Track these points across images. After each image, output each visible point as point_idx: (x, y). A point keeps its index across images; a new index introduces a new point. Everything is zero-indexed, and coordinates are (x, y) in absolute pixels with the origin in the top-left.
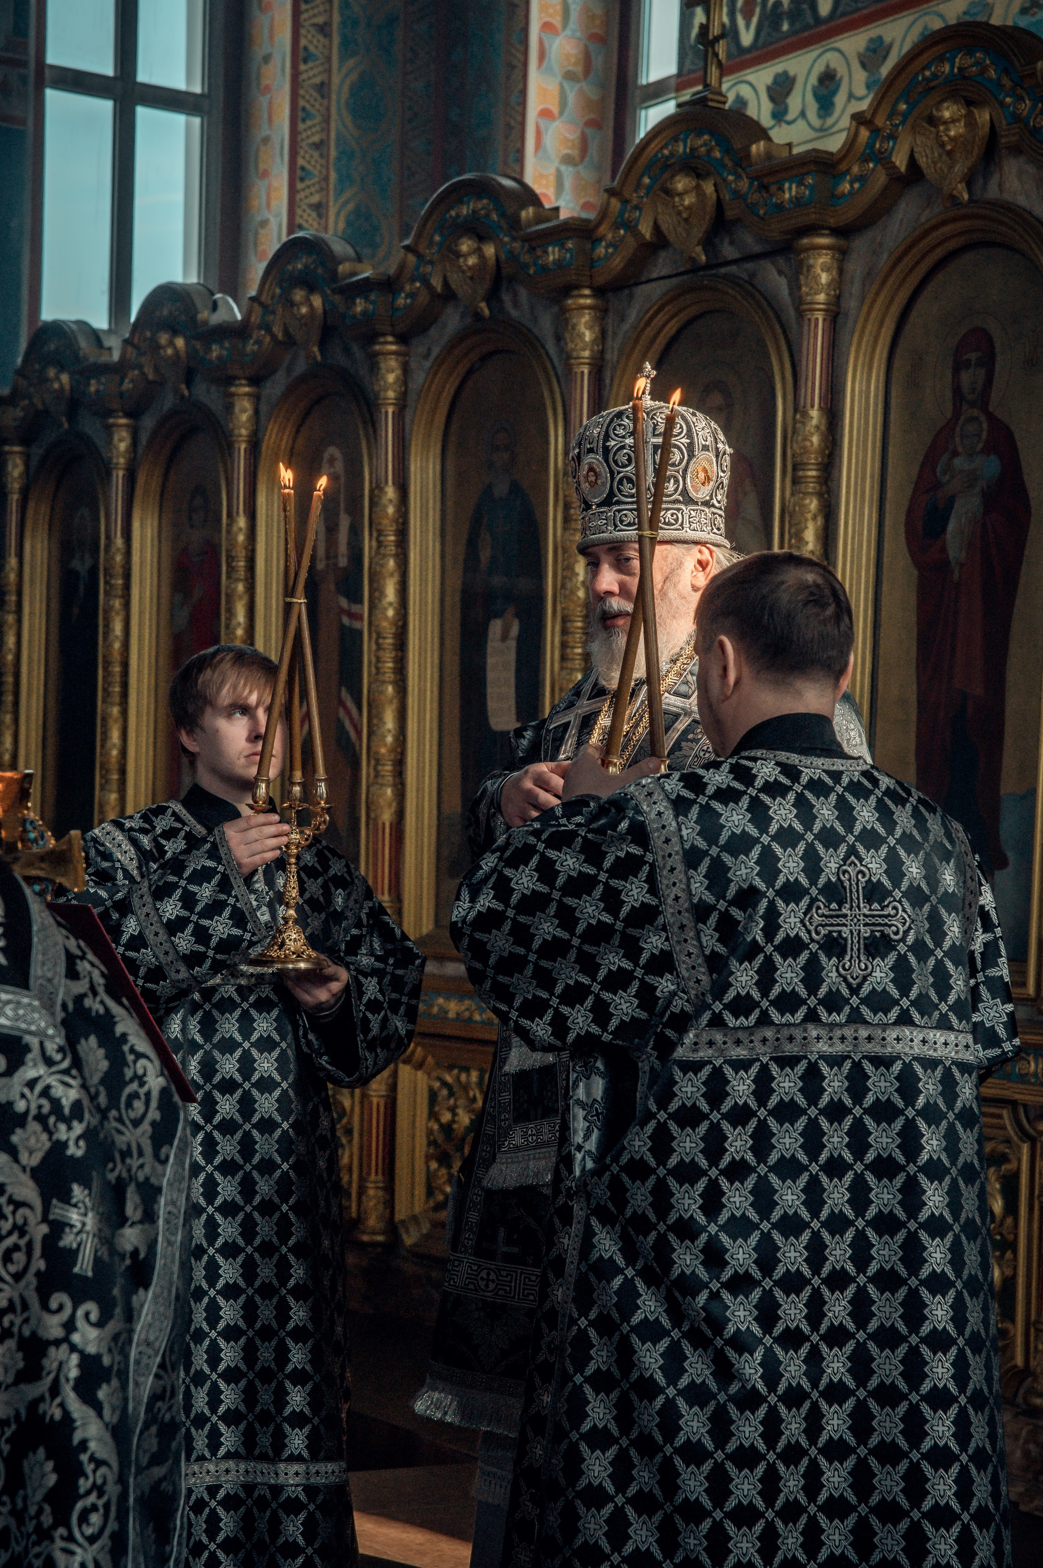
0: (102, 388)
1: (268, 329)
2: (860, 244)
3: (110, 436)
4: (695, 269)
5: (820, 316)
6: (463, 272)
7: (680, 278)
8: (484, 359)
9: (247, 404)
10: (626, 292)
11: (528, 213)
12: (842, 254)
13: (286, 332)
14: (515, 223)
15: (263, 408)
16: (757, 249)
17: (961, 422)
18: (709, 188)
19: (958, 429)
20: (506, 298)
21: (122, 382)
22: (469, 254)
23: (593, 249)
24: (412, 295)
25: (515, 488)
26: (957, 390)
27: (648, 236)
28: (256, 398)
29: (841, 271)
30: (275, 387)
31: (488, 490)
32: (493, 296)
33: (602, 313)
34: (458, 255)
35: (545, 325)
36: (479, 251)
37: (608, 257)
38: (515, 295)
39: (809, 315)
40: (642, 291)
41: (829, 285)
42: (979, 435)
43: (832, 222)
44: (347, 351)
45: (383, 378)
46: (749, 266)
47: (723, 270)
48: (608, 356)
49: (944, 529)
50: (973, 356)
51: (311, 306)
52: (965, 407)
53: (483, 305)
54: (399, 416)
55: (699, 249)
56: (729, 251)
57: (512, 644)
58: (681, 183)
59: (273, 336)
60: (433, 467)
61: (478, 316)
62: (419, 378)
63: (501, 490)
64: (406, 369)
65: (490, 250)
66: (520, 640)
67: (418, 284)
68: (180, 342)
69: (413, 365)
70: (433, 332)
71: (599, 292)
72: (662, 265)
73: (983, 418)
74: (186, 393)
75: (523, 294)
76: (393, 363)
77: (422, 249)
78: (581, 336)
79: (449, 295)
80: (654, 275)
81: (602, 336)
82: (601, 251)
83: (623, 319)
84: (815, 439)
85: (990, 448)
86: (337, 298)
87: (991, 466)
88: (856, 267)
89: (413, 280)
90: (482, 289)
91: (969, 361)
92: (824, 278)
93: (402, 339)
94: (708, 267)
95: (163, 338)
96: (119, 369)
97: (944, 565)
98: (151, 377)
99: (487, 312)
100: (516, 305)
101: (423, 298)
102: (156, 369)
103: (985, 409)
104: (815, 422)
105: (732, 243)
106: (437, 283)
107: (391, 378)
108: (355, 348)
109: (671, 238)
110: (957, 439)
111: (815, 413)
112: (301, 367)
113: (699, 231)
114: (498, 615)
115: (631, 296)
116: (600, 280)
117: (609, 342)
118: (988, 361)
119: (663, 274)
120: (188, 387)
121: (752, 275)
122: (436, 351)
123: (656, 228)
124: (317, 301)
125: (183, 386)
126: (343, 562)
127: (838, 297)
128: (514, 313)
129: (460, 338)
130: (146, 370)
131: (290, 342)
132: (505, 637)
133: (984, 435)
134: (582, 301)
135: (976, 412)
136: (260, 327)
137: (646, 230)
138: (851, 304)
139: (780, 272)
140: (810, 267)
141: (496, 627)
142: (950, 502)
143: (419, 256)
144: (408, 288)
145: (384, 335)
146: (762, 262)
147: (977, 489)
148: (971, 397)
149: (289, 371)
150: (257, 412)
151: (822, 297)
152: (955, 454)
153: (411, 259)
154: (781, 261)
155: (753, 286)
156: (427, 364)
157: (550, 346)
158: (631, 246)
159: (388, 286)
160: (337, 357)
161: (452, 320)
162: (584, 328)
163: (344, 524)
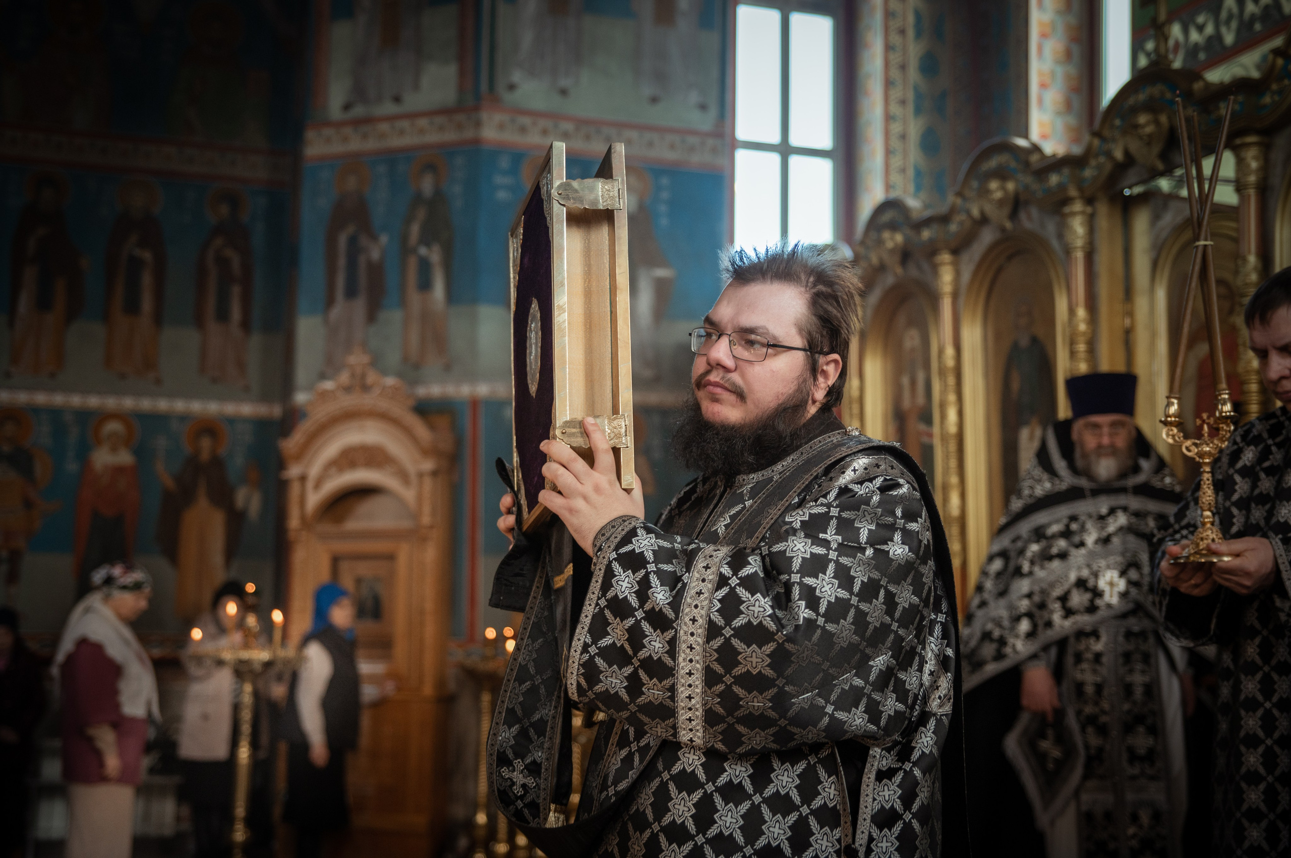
2: (1280, 139)
5: (1252, 192)
6: (994, 203)
8: (1008, 258)
11: (1034, 158)
12: (1266, 147)
13: (880, 260)
14: (1027, 164)
18: (1163, 119)
20: (1023, 216)
22: (997, 190)
24: (960, 223)
25: (1034, 340)
29: (1267, 159)
31: (1016, 343)
32: (1014, 215)
33: (1090, 216)
34: (989, 192)
35: (1051, 228)
36: (1003, 188)
38: (1029, 213)
41: (1257, 170)
43: (1257, 125)
44: (919, 267)
45: (942, 280)
48: (1096, 242)
51: (895, 240)
53: (1007, 222)
54: (954, 302)
58: (1142, 119)
60: (978, 333)
61: (1003, 230)
62: (966, 276)
63: (1024, 342)
64: (956, 271)
65: (1011, 186)
67: (963, 216)
69: (962, 268)
70: (974, 245)
71: (1088, 201)
75: (1034, 211)
76: (948, 268)
77: (965, 192)
78: (1077, 233)
79: (984, 220)
81: (1091, 230)
82: (1087, 174)
84: (1254, 276)
86: (911, 232)
88: (1278, 156)
89: (960, 213)
90: (1005, 212)
92: (1253, 165)
93: (954, 252)
99: (1010, 227)
100: (1030, 220)
101: (967, 224)
104: (1252, 263)
107: (947, 279)
108: (923, 263)
109: (1138, 157)
111: (1252, 258)
112: (890, 282)
113: (1156, 149)
114: (1026, 424)
116: (1089, 192)
117: (1095, 234)
122: (977, 258)
123: (1127, 153)
124: (899, 237)
126: (921, 402)
127: (1265, 177)
128: (1029, 226)
131: (882, 267)
132: (1032, 439)
134: (1076, 208)
137: (1119, 155)
138: (1275, 181)
141: (1024, 434)
143: (964, 197)
144: (957, 219)
145: (942, 251)
149: (883, 285)
151: (1252, 179)
153: (959, 200)
156: (972, 267)
157: (1055, 243)
158: (1108, 167)
159: (944, 219)
160: (913, 272)
161: (987, 237)
162: (1078, 227)
163: (921, 376)
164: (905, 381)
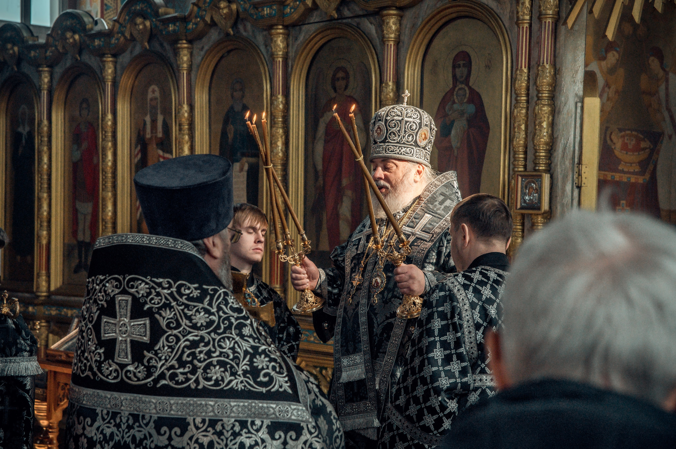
0: (37, 55)
1: (123, 34)
2: (409, 14)
3: (40, 76)
4: (332, 19)
5: (392, 43)
6: (222, 16)
7: (325, 23)
8: (229, 52)
9: (111, 65)
10: (298, 28)
12: (401, 18)
13: (131, 35)
15: (118, 67)
16: (361, 13)
17: (457, 89)
19: (455, 93)
20: (241, 27)
21: (46, 52)
22: (225, 8)
23: (284, 9)
24: (196, 24)
25: (245, 107)
26: (454, 76)
27: (310, 5)
28: (115, 63)
29: (400, 24)
30: (125, 58)
31: (232, 108)
32: (234, 26)
33: (287, 36)
34: (219, 8)
35: (260, 39)
36: (229, 7)
37: (291, 13)
38: (245, 27)
39: (387, 43)
40: (305, 28)
41: (396, 30)
42: (465, 95)
43: (397, 4)
44: (161, 45)
45: (182, 58)
46: (356, 20)
47: (344, 21)
48: (290, 54)
49: (449, 133)
50: (461, 63)
51: (145, 25)
52: (458, 83)
53: (230, 30)
54: (189, 74)
55: (334, 12)
56: (347, 13)
57: (245, 174)
59: (125, 37)
60: (205, 97)
61: (228, 34)
62: (198, 59)
63: (238, 108)
64: (191, 54)
65: (234, 7)
66: (248, 172)
67: (199, 19)
68: (77, 37)
69: (195, 52)
70: (204, 40)
71: (286, 27)
72: (315, 17)
73: (467, 88)
74: (79, 58)
75: (249, 26)
76: (185, 52)
77: (201, 4)
78: (279, 46)
79: (213, 24)
80: (312, 21)
81: (288, 45)
82: (288, 10)
83: (296, 39)
84: (391, 94)
85: (471, 101)
86: (158, 23)
87: (471, 109)
88: (407, 23)
89: (196, 17)
90: (230, 23)
91: (459, 65)
92: (394, 27)
93: (190, 42)
94: (338, 19)
95: (69, 35)
96: (44, 47)
97: (450, 148)
98: (61, 51)
99: (232, 33)
100: (245, 31)
101: (201, 25)
102: (64, 47)
103: (467, 85)
104: (391, 87)
105: (349, 10)
106: (208, 19)
107: (185, 58)
108: (165, 44)
109: (321, 6)
110: (455, 97)
111: (391, 83)
112: (138, 50)
113: (334, 5)
114: (237, 161)
115: (300, 29)
116: (287, 22)
117: (290, 49)
118: (469, 65)
119: (316, 21)
120: (80, 56)
121: (358, 24)
122: (206, 48)
123: (314, 2)
124: (148, 23)
125: (77, 56)
126: (160, 135)
127: (399, 36)
128: (244, 34)
129: (218, 43)
130: (59, 48)
131: (133, 39)
132: (241, 170)
133: (467, 95)
134: (279, 31)
135: (463, 86)
136: (118, 33)
137: (309, 3)
138: (405, 38)
139: (371, 23)
140: (388, 23)
141: (237, 166)
142: (452, 123)
143: (199, 7)
144: (193, 21)
145: (182, 40)
146: (363, 19)
147: (465, 118)
148: (461, 80)
149: (131, 52)
150: (115, 68)
151: (393, 36)
152: (454, 102)
153: (196, 8)
154: (372, 19)
155: (360, 29)
156: (202, 53)
157: (263, 48)
158: (302, 9)
159: (185, 20)
160: (157, 47)
161: (214, 35)
162: (280, 42)
163: (160, 119)
164: (148, 119)
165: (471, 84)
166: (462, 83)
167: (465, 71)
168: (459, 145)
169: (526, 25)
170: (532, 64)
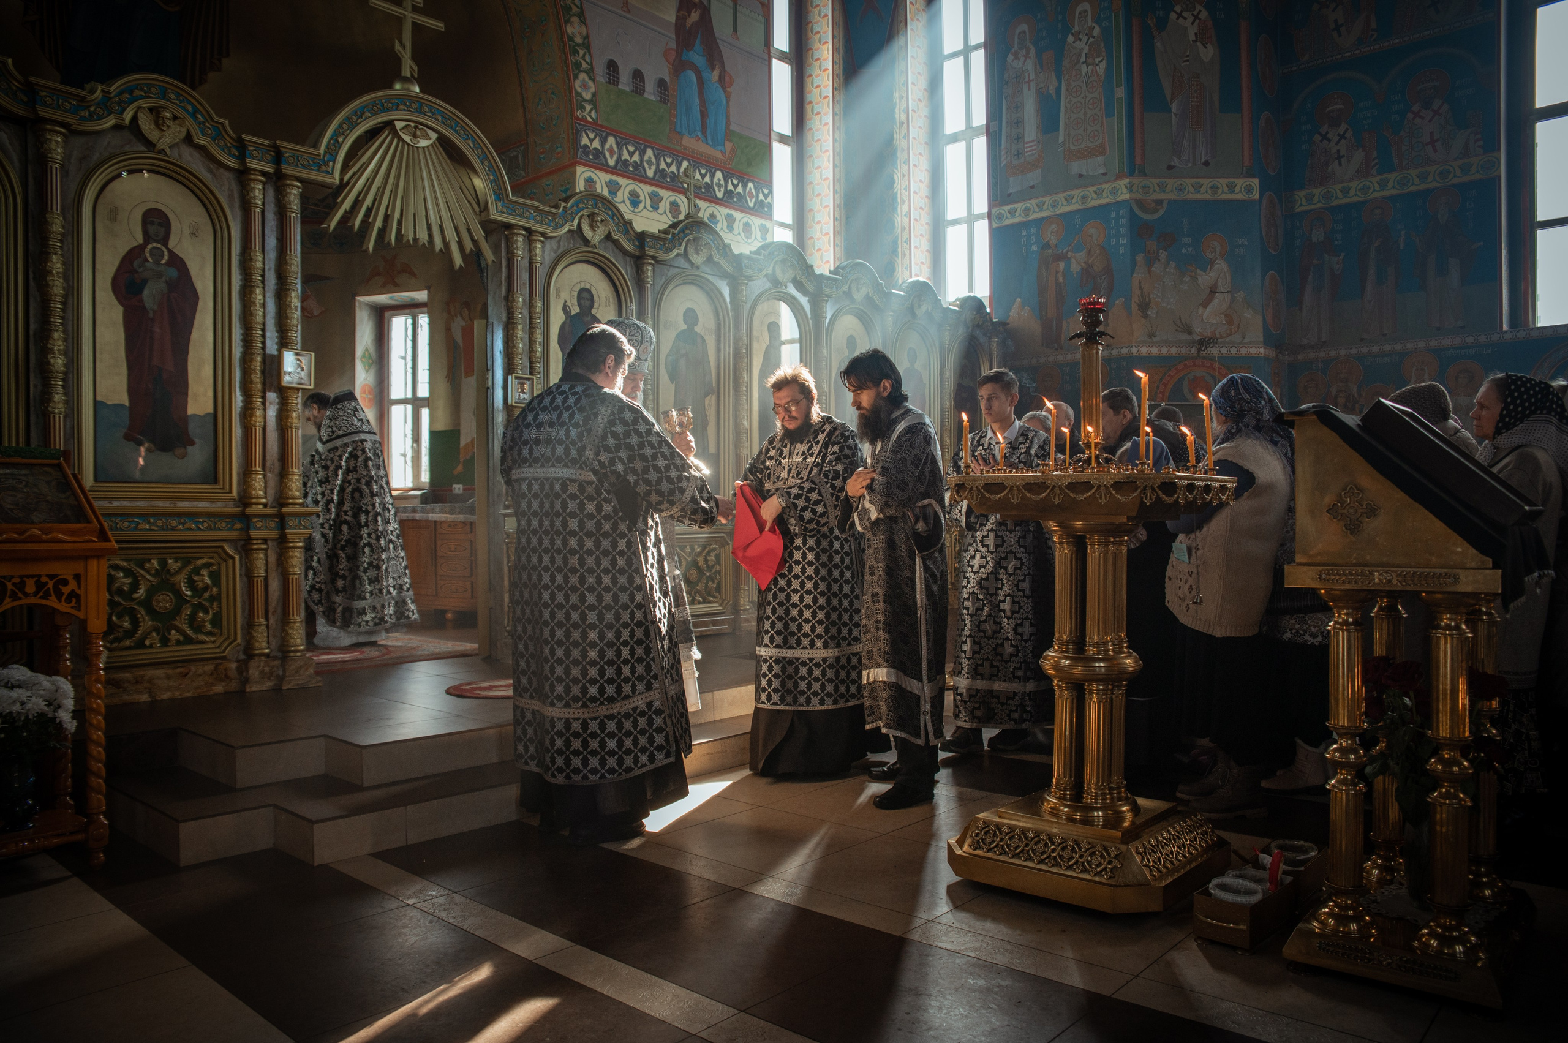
17: (149, 246)
19: (147, 250)
26: (146, 232)
42: (162, 256)
49: (141, 292)
50: (155, 221)
52: (151, 241)
73: (164, 250)
85: (171, 265)
87: (172, 273)
97: (142, 308)
118: (166, 225)
133: (166, 257)
135: (159, 245)
142: (145, 281)
147: (163, 280)
148: (156, 238)
165: (170, 246)
166: (157, 242)
167: (162, 231)
168: (155, 307)
169: (258, 210)
170: (267, 248)
